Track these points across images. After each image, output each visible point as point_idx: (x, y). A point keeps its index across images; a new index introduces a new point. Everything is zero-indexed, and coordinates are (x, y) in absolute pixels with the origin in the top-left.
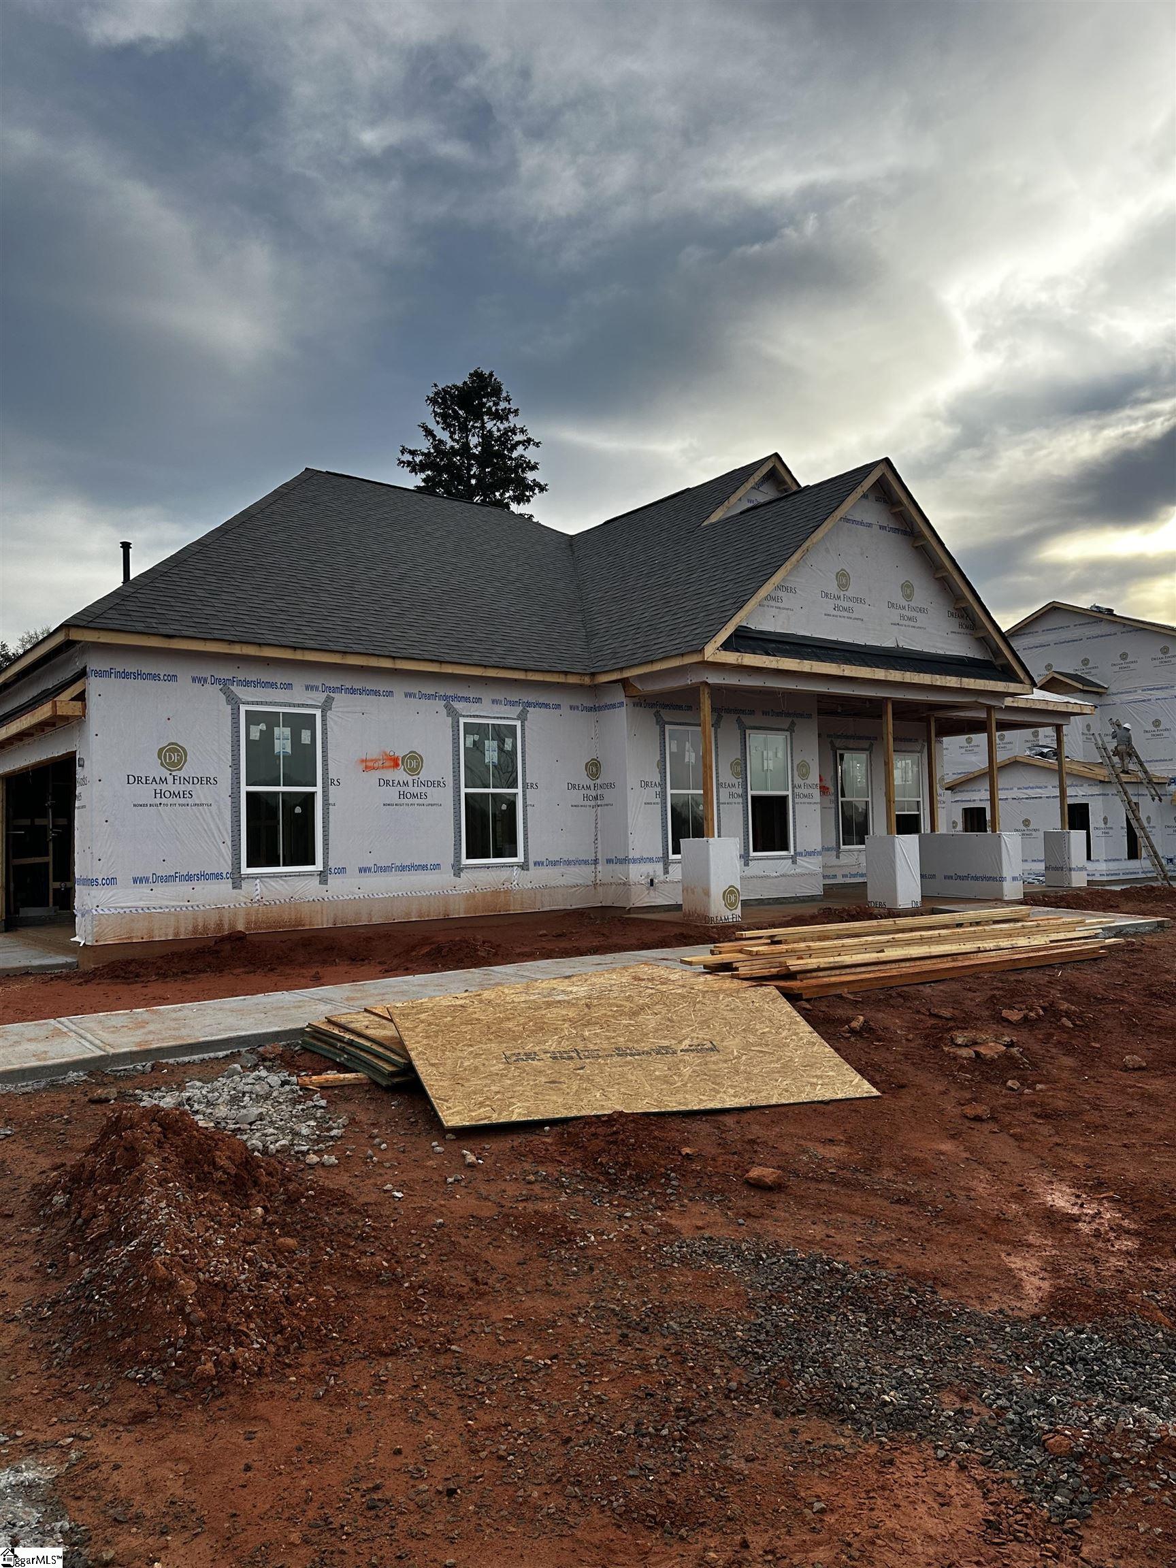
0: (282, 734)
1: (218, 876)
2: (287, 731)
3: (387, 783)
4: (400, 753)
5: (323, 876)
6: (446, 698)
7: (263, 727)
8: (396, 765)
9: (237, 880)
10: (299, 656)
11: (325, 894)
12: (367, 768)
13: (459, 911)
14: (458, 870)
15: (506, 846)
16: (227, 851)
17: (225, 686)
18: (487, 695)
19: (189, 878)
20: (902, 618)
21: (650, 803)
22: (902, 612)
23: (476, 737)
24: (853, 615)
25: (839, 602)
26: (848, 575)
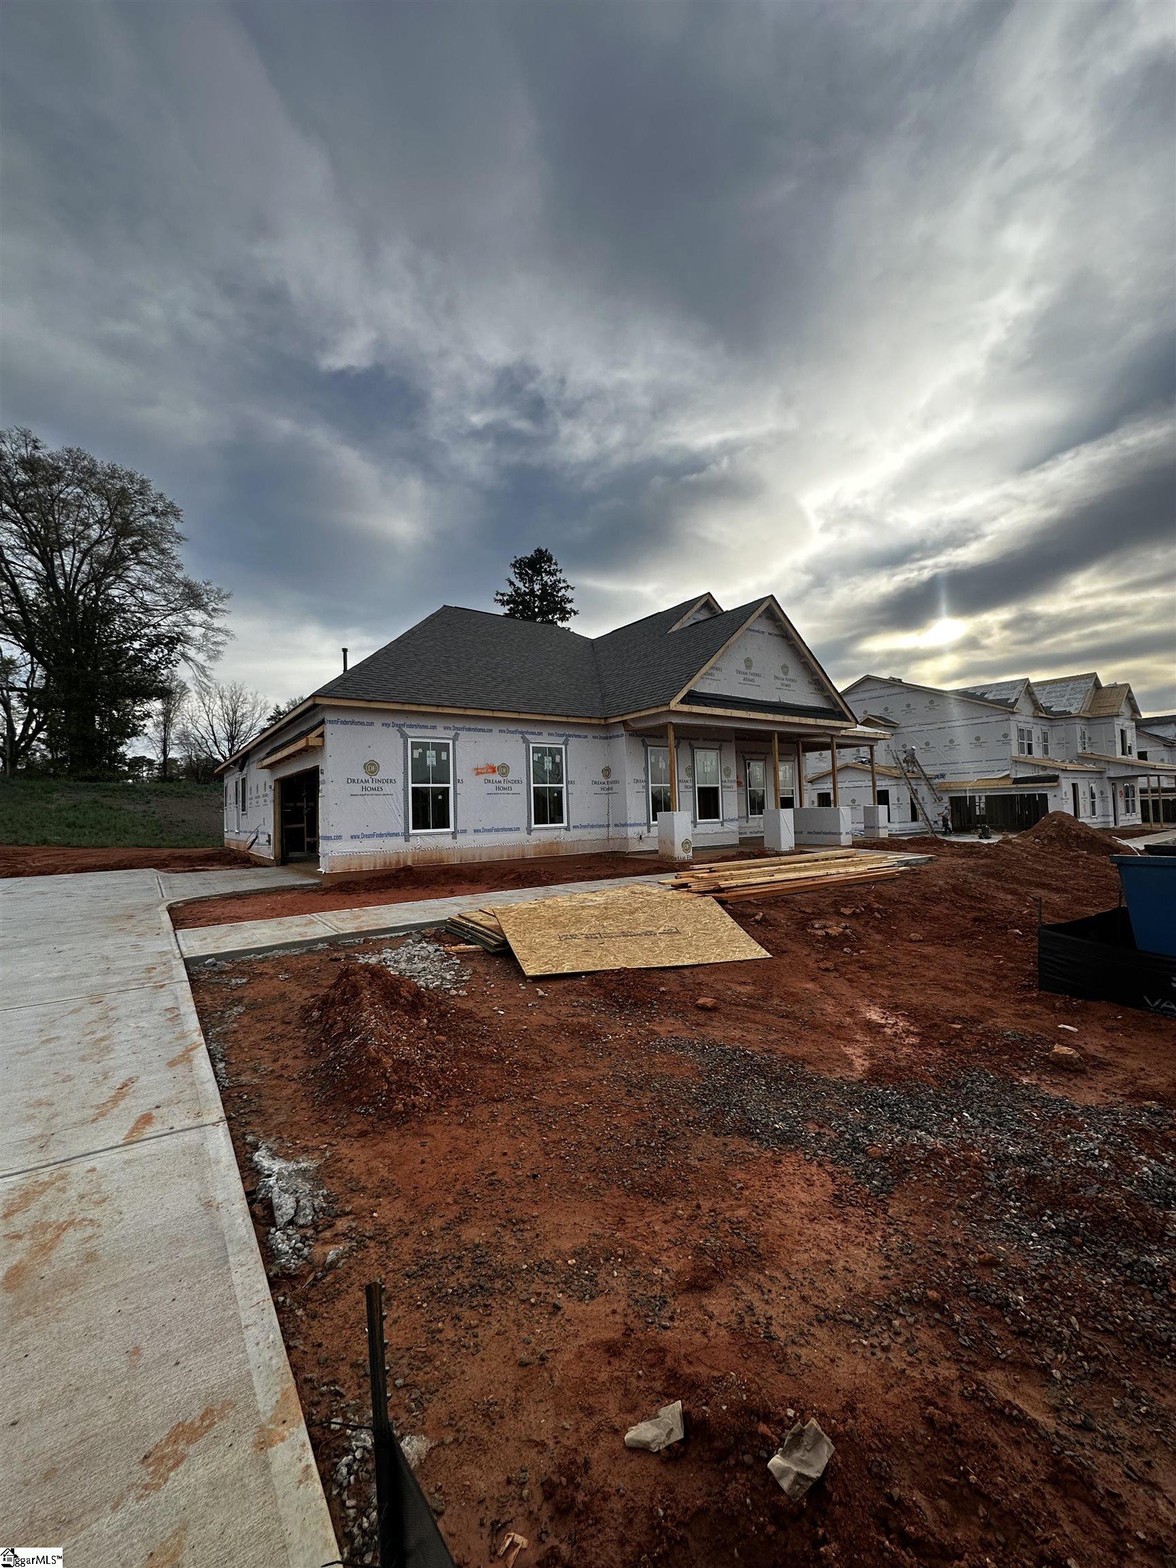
0: (431, 754)
1: (397, 835)
2: (434, 753)
3: (489, 781)
4: (496, 765)
5: (454, 834)
6: (521, 733)
7: (420, 750)
8: (494, 771)
9: (407, 837)
10: (440, 710)
11: (455, 845)
12: (478, 774)
13: (530, 855)
14: (529, 831)
15: (557, 817)
16: (401, 821)
17: (400, 727)
18: (546, 731)
19: (381, 835)
20: (782, 685)
21: (639, 792)
22: (782, 682)
23: (540, 755)
24: (755, 683)
25: (747, 676)
26: (751, 660)
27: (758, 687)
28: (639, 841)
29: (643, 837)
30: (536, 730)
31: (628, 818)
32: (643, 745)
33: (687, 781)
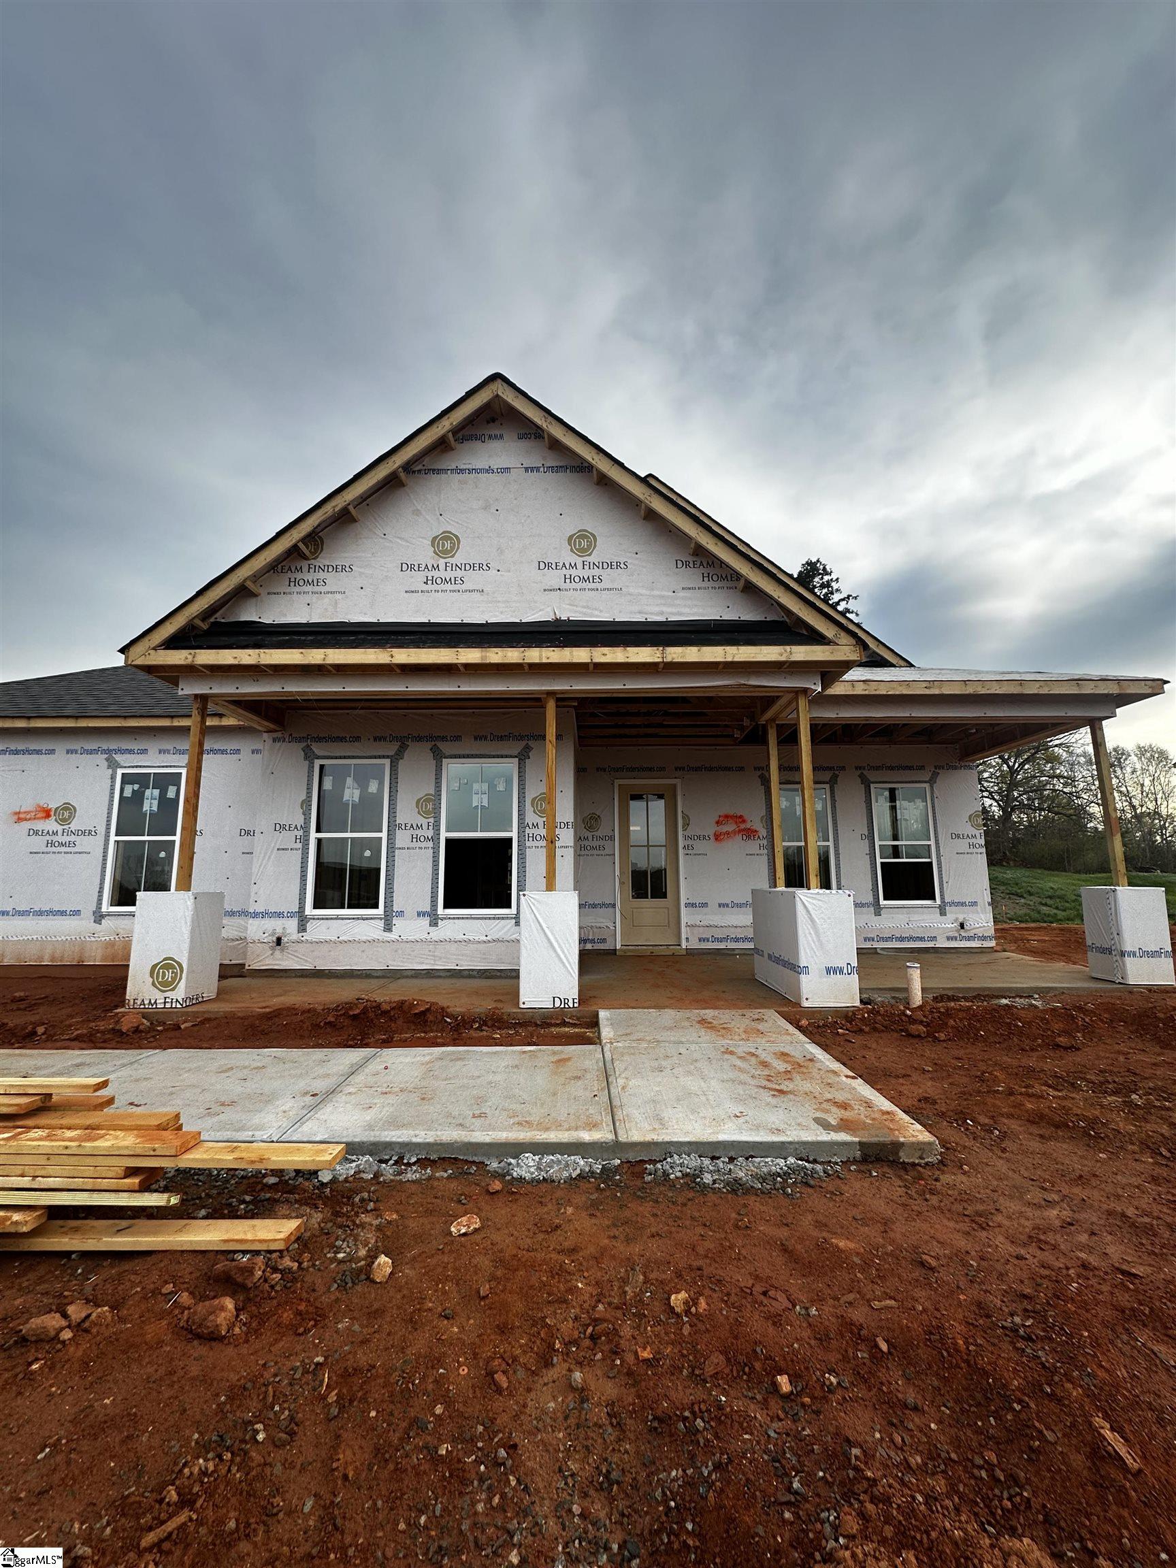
3: (36, 833)
4: (53, 805)
6: (108, 751)
8: (48, 816)
12: (19, 820)
13: (95, 958)
14: (99, 917)
18: (153, 746)
20: (568, 581)
21: (286, 849)
22: (568, 573)
23: (136, 787)
24: (464, 587)
25: (436, 574)
26: (457, 537)
27: (476, 595)
28: (273, 949)
29: (285, 940)
30: (135, 746)
31: (252, 901)
32: (306, 758)
33: (420, 827)
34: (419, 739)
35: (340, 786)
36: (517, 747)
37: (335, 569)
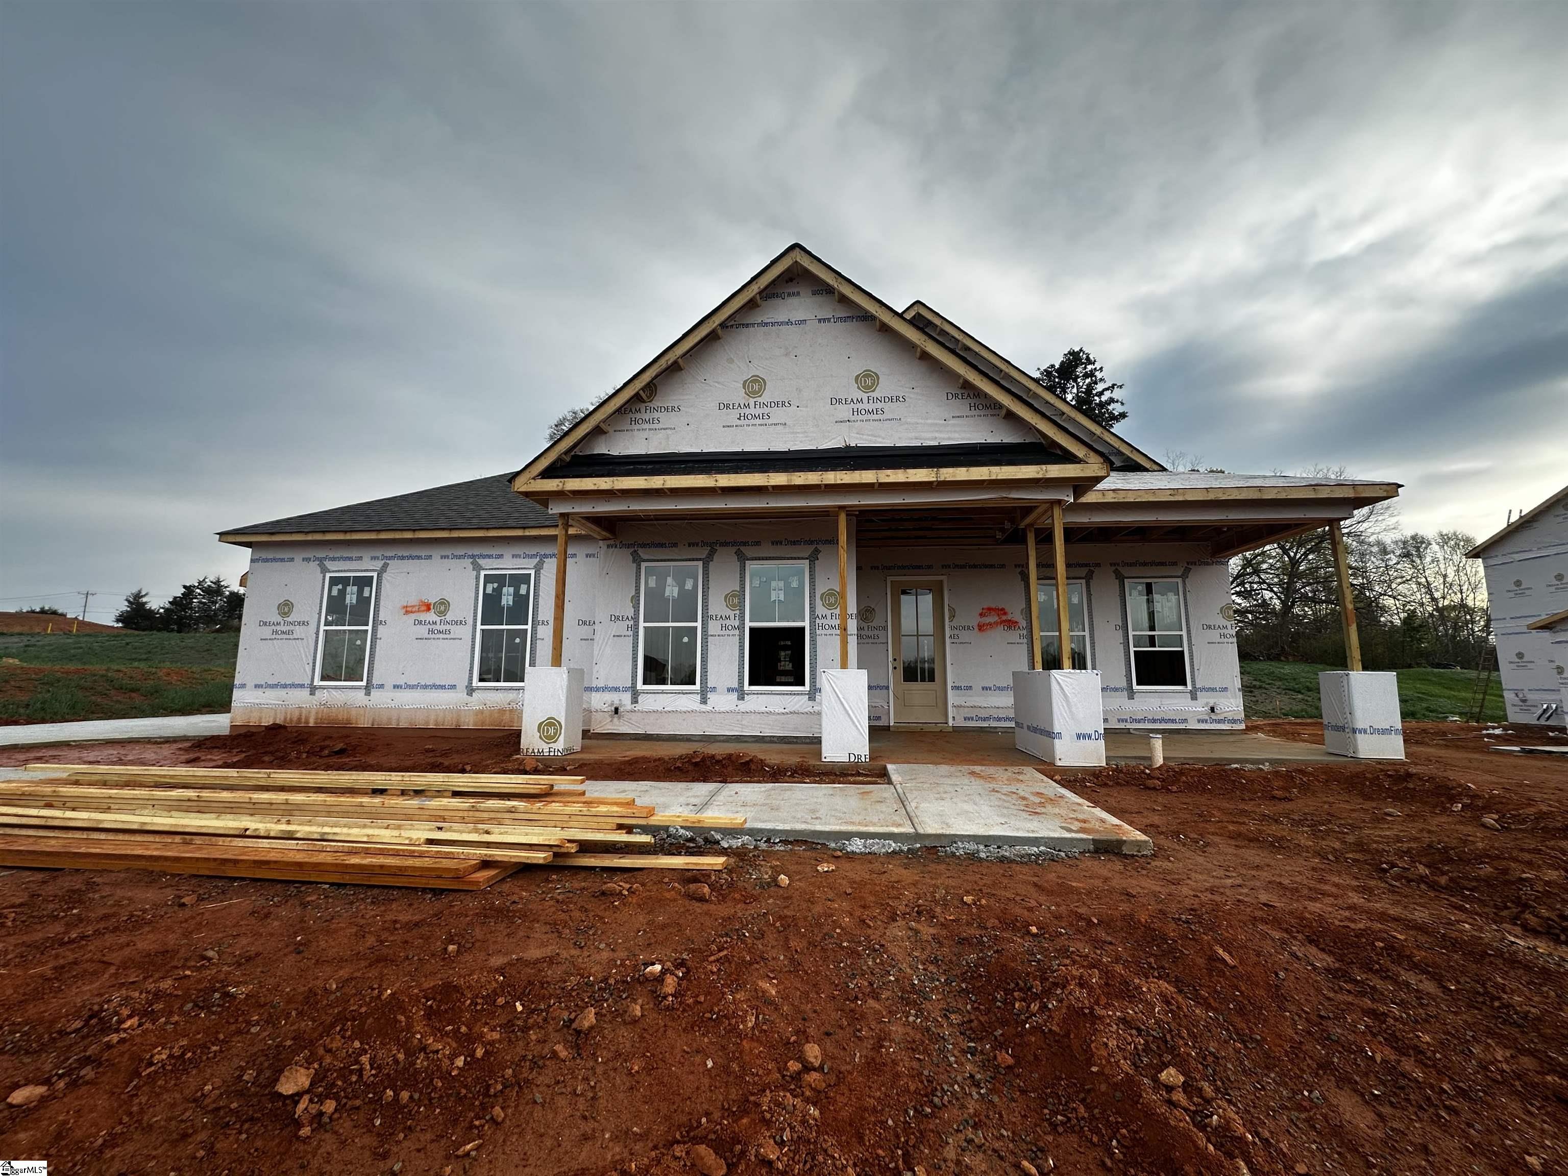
0: (352, 590)
1: (302, 686)
2: (355, 588)
3: (420, 622)
4: (432, 601)
5: (368, 689)
6: (473, 556)
7: (340, 587)
8: (429, 609)
9: (313, 689)
11: (368, 703)
12: (407, 612)
13: (469, 723)
14: (471, 690)
16: (308, 669)
17: (321, 561)
18: (508, 552)
19: (285, 686)
20: (856, 413)
21: (620, 636)
22: (855, 407)
23: (496, 585)
24: (770, 421)
25: (747, 411)
26: (763, 380)
27: (780, 427)
28: (612, 717)
29: (621, 710)
30: (494, 551)
31: (594, 677)
32: (634, 561)
33: (727, 618)
34: (725, 544)
35: (662, 585)
36: (808, 550)
37: (667, 409)
